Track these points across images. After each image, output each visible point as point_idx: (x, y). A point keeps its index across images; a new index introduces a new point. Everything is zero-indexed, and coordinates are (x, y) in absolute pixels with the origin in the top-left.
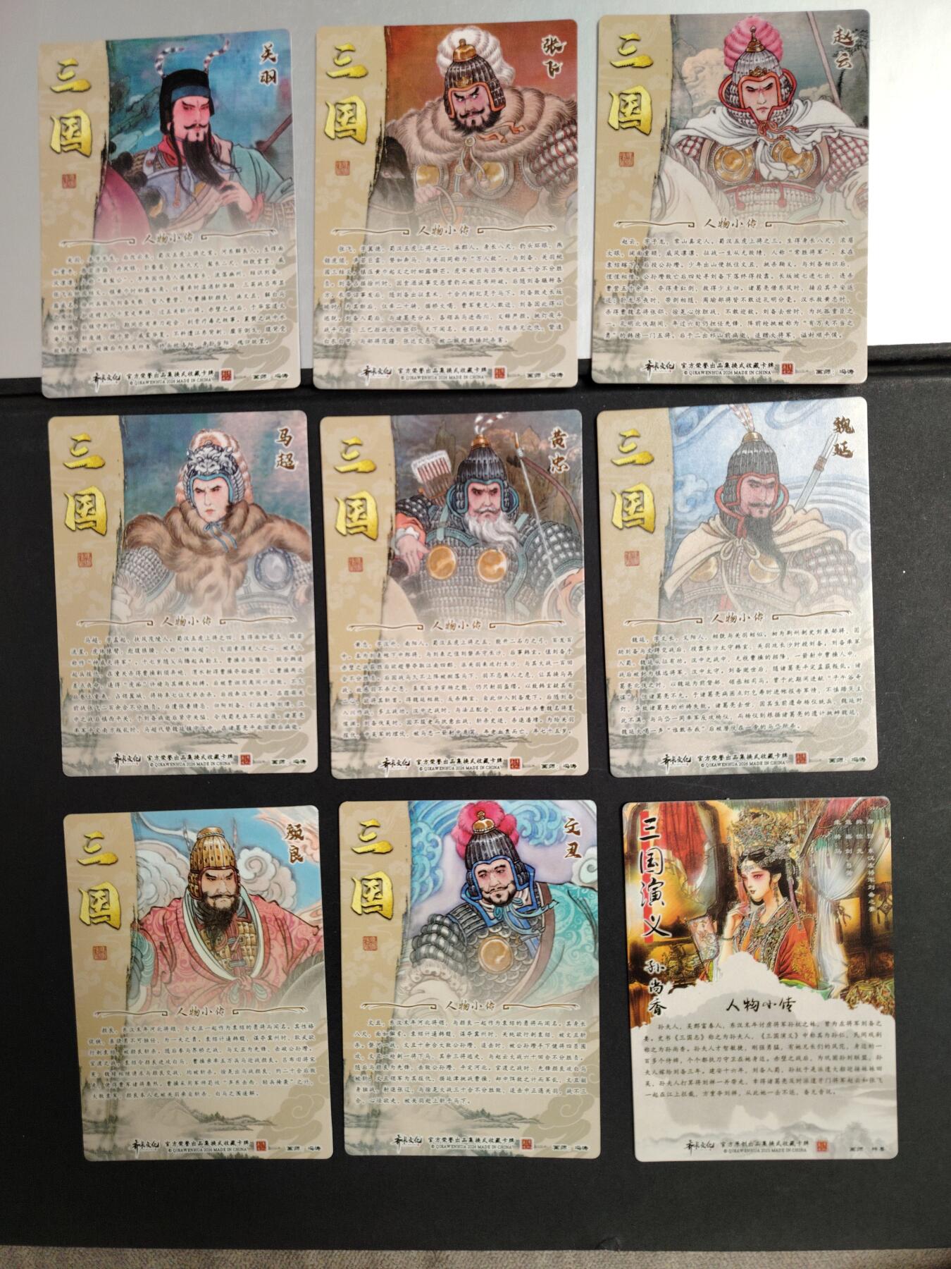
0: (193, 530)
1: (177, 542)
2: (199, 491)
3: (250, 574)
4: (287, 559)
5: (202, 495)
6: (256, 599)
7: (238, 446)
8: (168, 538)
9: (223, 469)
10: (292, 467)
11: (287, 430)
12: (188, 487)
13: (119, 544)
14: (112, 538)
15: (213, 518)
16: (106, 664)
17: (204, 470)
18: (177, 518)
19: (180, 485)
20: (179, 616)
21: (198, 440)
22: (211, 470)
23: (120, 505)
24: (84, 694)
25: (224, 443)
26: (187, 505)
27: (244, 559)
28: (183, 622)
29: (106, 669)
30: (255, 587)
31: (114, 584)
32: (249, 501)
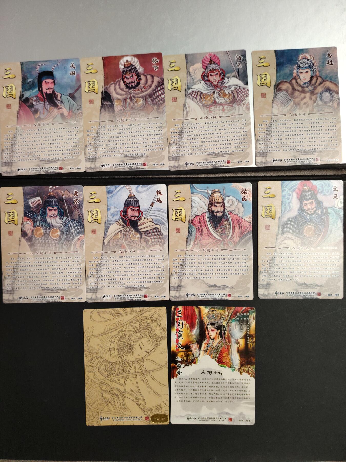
0: (299, 85)
1: (294, 89)
2: (301, 73)
3: (318, 99)
4: (331, 94)
5: (302, 74)
6: (320, 107)
7: (314, 59)
8: (291, 88)
9: (309, 66)
10: (332, 64)
11: (330, 53)
12: (297, 72)
13: (275, 90)
14: (272, 88)
15: (306, 81)
16: (270, 129)
17: (302, 66)
18: (294, 81)
19: (295, 71)
20: (294, 113)
21: (301, 57)
22: (305, 66)
23: (275, 78)
24: (263, 139)
25: (309, 58)
26: (297, 77)
27: (316, 94)
28: (296, 115)
29: (270, 130)
30: (320, 102)
31: (273, 103)
32: (318, 75)
